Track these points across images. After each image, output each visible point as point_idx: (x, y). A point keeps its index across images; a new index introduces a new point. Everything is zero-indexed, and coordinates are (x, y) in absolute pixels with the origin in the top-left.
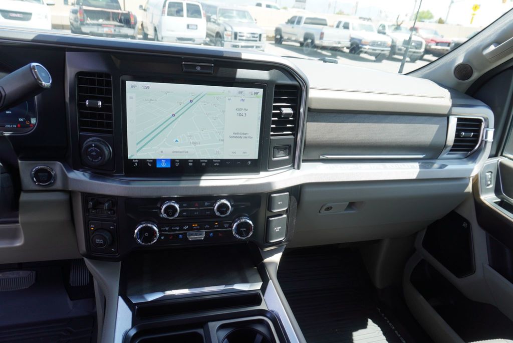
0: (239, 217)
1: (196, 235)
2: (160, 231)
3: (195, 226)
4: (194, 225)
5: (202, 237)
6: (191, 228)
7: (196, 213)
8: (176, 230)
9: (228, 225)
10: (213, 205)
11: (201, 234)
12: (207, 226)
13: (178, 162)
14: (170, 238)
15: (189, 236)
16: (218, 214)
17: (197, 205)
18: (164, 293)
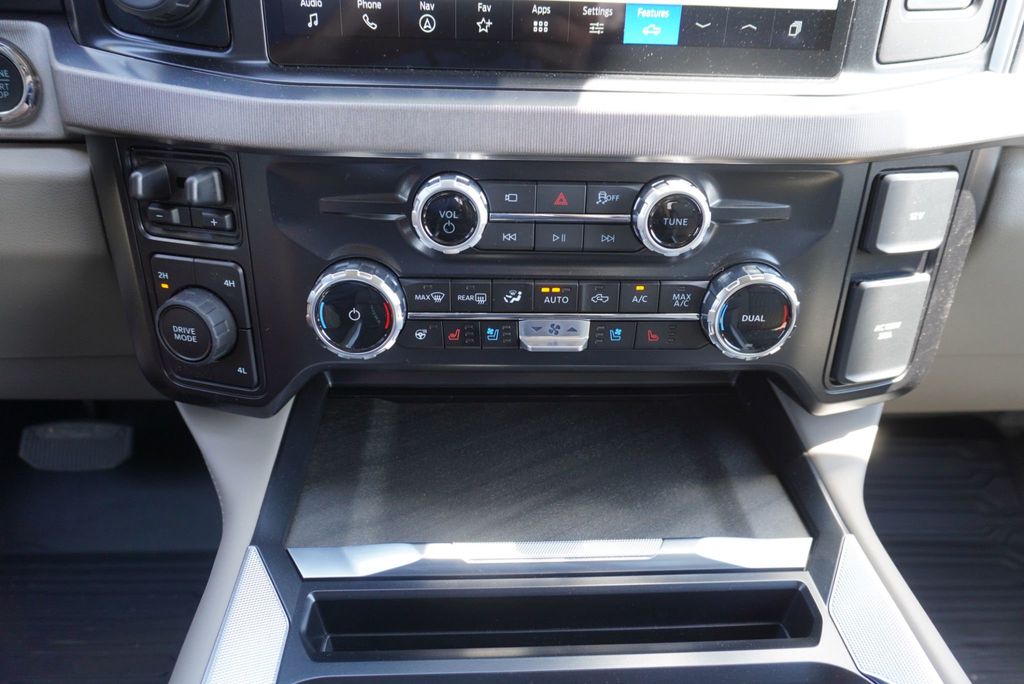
0: (735, 266)
1: (555, 330)
2: (409, 306)
3: (550, 294)
4: (545, 290)
5: (579, 341)
6: (534, 304)
7: (555, 238)
8: (473, 307)
9: (686, 298)
10: (629, 205)
11: (573, 330)
12: (599, 297)
13: (487, 16)
14: (452, 336)
15: (528, 334)
16: (651, 241)
17: (561, 200)
18: (422, 552)
